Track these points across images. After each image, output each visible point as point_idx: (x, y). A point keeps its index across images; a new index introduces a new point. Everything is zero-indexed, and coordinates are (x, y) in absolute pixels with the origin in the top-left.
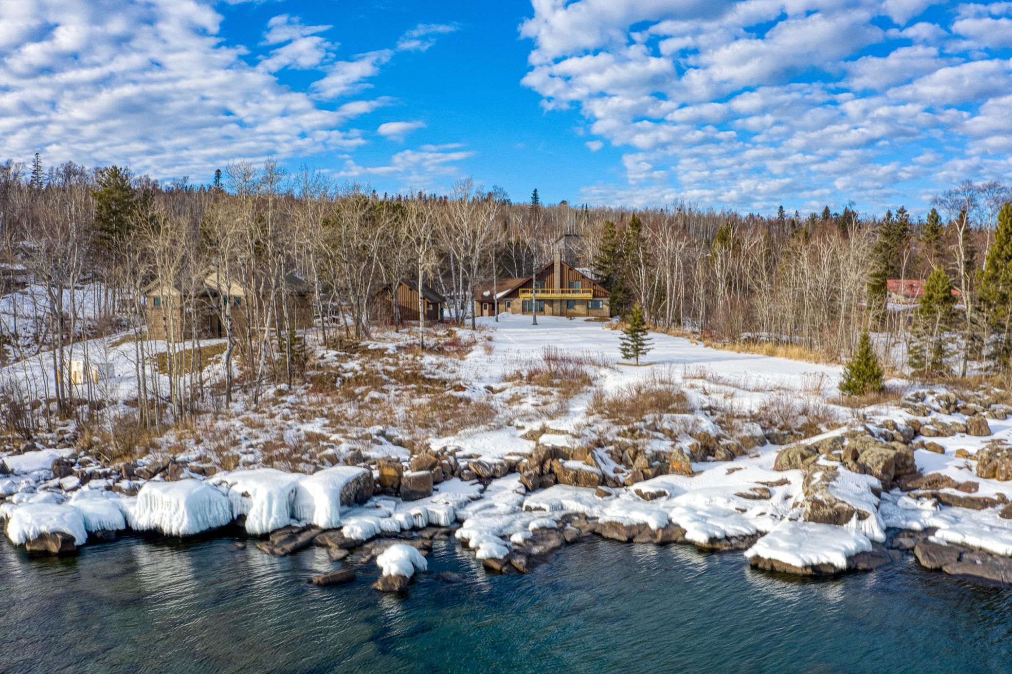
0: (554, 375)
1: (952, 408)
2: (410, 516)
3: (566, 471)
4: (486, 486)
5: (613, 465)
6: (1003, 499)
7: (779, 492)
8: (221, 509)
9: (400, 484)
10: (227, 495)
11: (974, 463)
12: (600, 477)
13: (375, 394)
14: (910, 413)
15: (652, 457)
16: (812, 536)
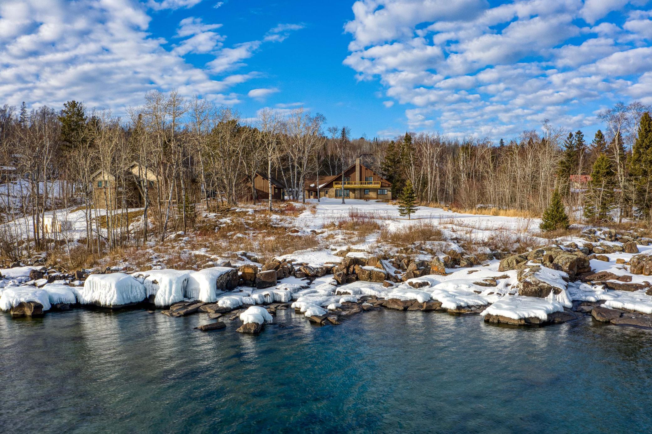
0: (356, 224)
1: (613, 238)
2: (262, 296)
3: (363, 271)
4: (311, 281)
5: (394, 269)
6: (648, 284)
7: (502, 282)
8: (139, 291)
9: (255, 277)
10: (143, 283)
11: (628, 267)
12: (385, 275)
13: (240, 235)
14: (587, 240)
15: (419, 264)
16: (524, 303)
